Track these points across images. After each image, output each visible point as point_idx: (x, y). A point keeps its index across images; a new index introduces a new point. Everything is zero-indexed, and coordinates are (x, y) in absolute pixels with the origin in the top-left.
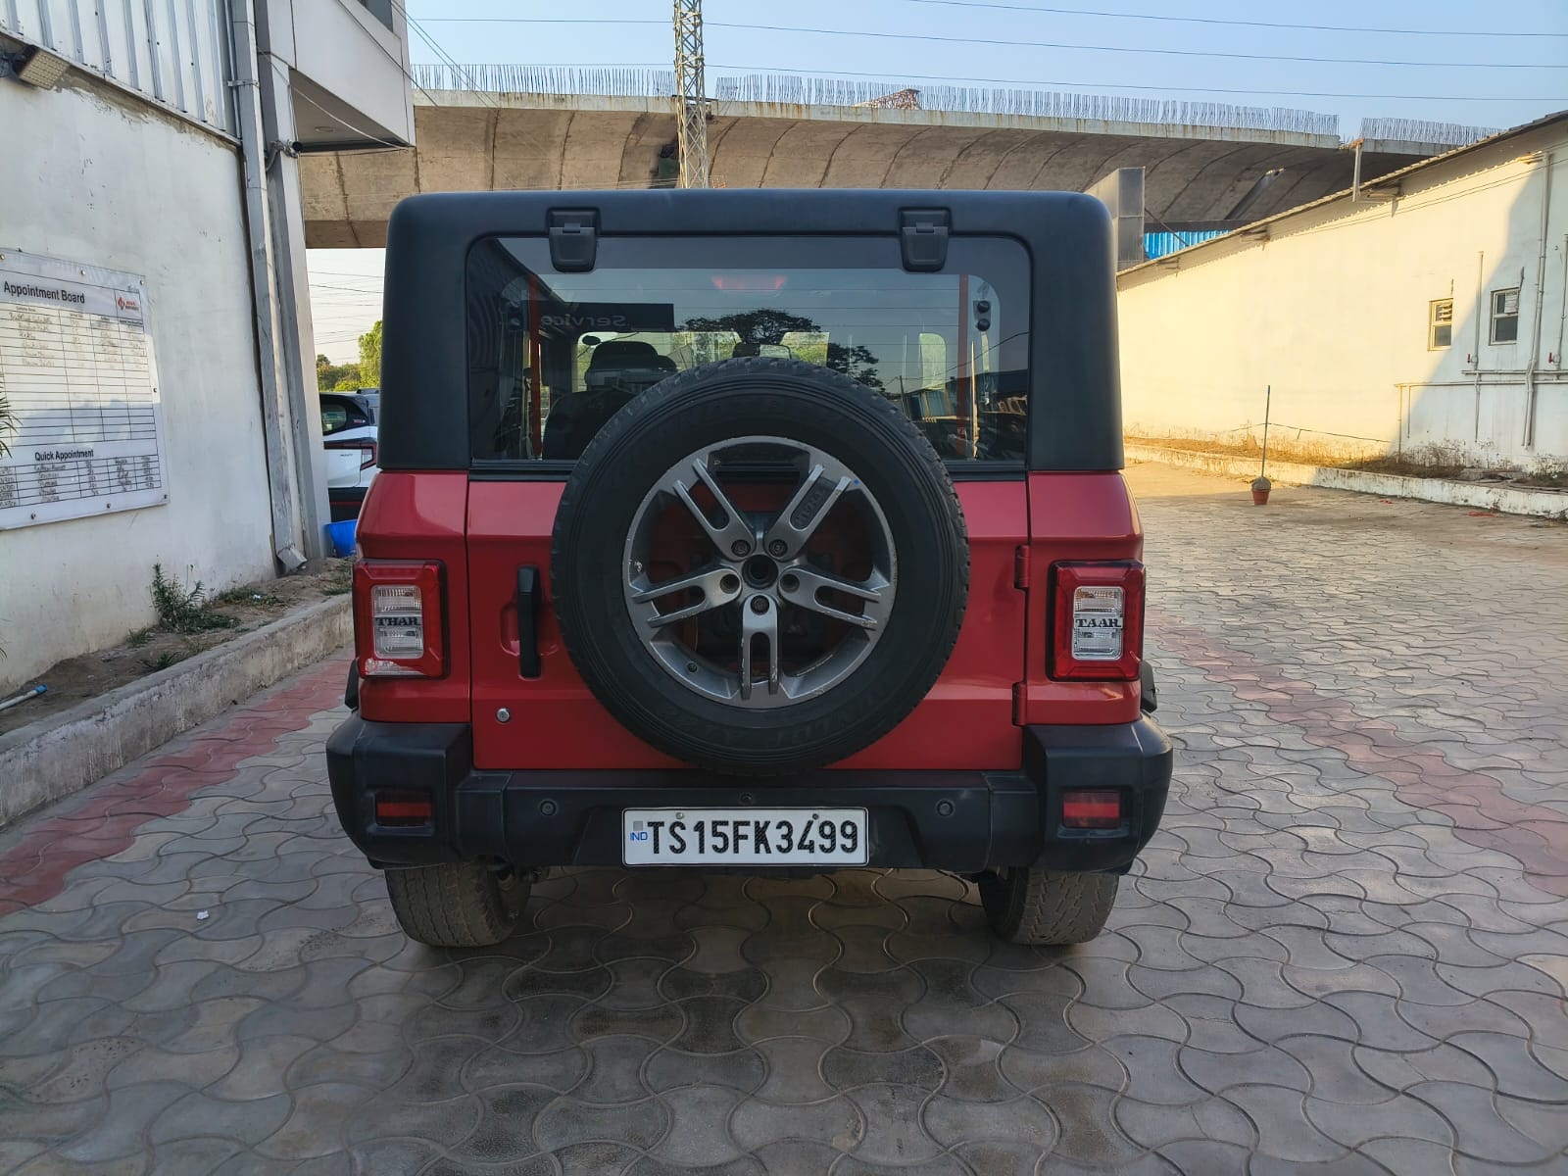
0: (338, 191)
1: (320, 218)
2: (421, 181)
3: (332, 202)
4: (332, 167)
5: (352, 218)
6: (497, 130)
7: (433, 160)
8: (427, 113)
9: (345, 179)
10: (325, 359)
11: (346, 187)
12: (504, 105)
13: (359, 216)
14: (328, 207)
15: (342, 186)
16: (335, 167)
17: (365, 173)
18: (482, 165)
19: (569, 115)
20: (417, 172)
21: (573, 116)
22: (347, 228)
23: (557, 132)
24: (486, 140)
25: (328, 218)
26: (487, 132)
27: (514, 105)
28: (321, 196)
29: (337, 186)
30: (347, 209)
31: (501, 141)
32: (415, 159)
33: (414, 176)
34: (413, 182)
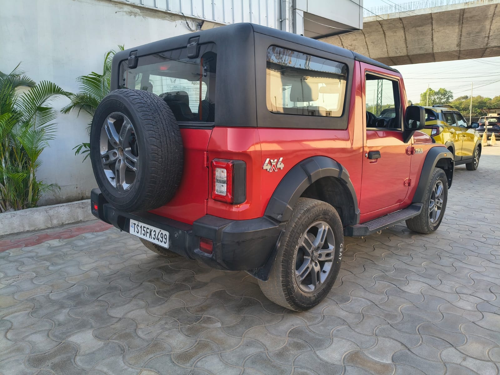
0: (405, 46)
1: (398, 55)
2: (433, 39)
3: (403, 50)
4: (403, 38)
5: (409, 54)
6: (464, 16)
7: (438, 31)
8: (436, 15)
9: (407, 41)
10: (411, 102)
11: (407, 44)
12: (466, 7)
13: (411, 53)
14: (401, 51)
15: (406, 44)
16: (404, 38)
17: (414, 39)
18: (457, 30)
19: (495, 6)
20: (432, 36)
21: (497, 6)
22: (407, 58)
23: (490, 13)
24: (459, 21)
25: (401, 55)
26: (460, 18)
27: (470, 6)
28: (399, 48)
29: (404, 44)
30: (407, 51)
31: (466, 20)
32: (432, 32)
33: (431, 37)
34: (431, 40)
